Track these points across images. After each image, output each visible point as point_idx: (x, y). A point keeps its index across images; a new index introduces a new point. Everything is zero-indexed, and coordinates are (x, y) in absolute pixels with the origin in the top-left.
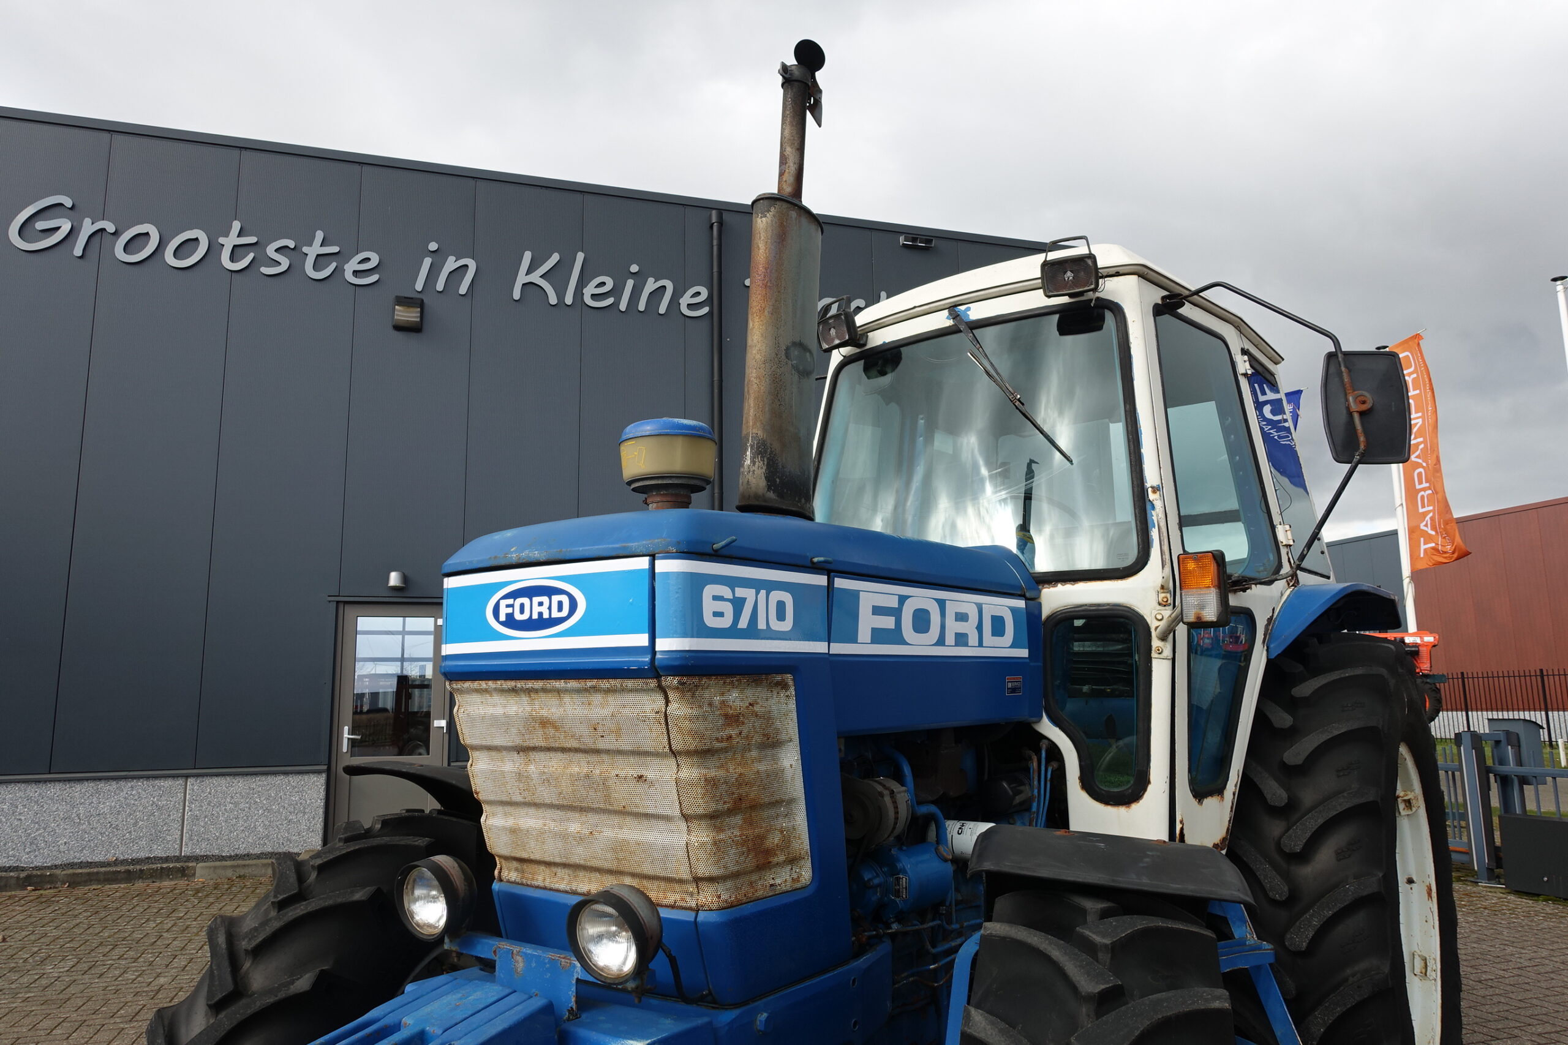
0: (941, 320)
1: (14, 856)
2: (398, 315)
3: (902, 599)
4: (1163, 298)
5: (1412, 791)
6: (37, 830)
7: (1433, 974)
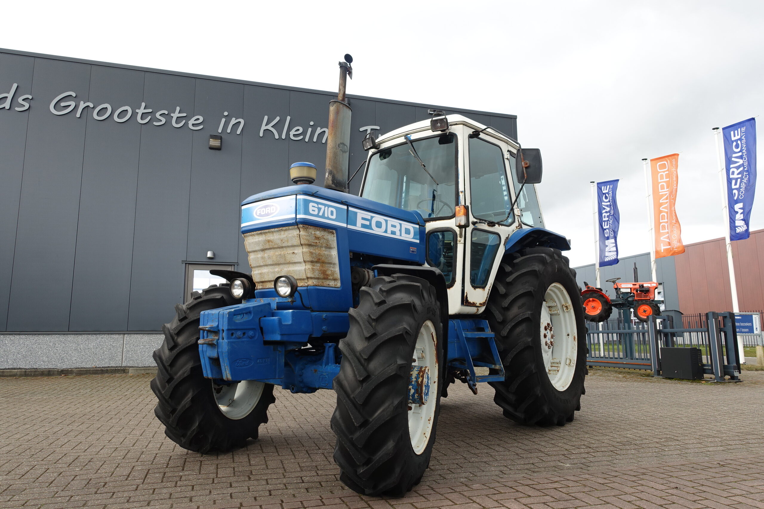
0: (402, 140)
1: (55, 364)
2: (211, 143)
3: (372, 217)
4: (473, 132)
5: (568, 303)
6: (64, 354)
7: (573, 365)
